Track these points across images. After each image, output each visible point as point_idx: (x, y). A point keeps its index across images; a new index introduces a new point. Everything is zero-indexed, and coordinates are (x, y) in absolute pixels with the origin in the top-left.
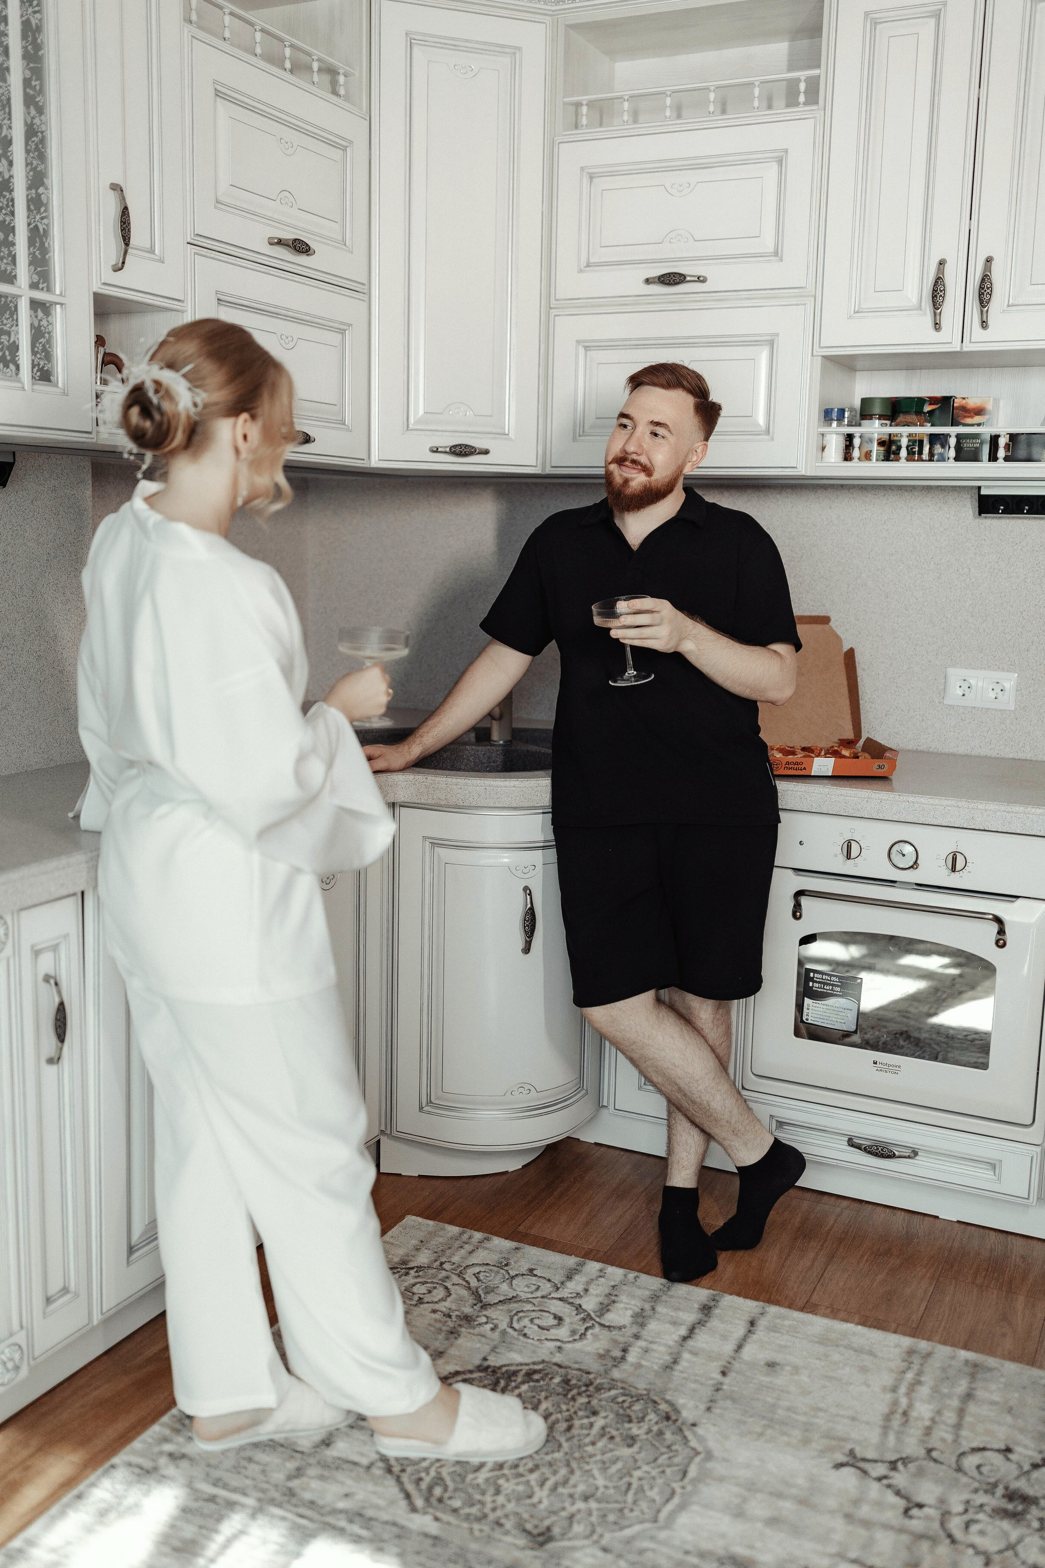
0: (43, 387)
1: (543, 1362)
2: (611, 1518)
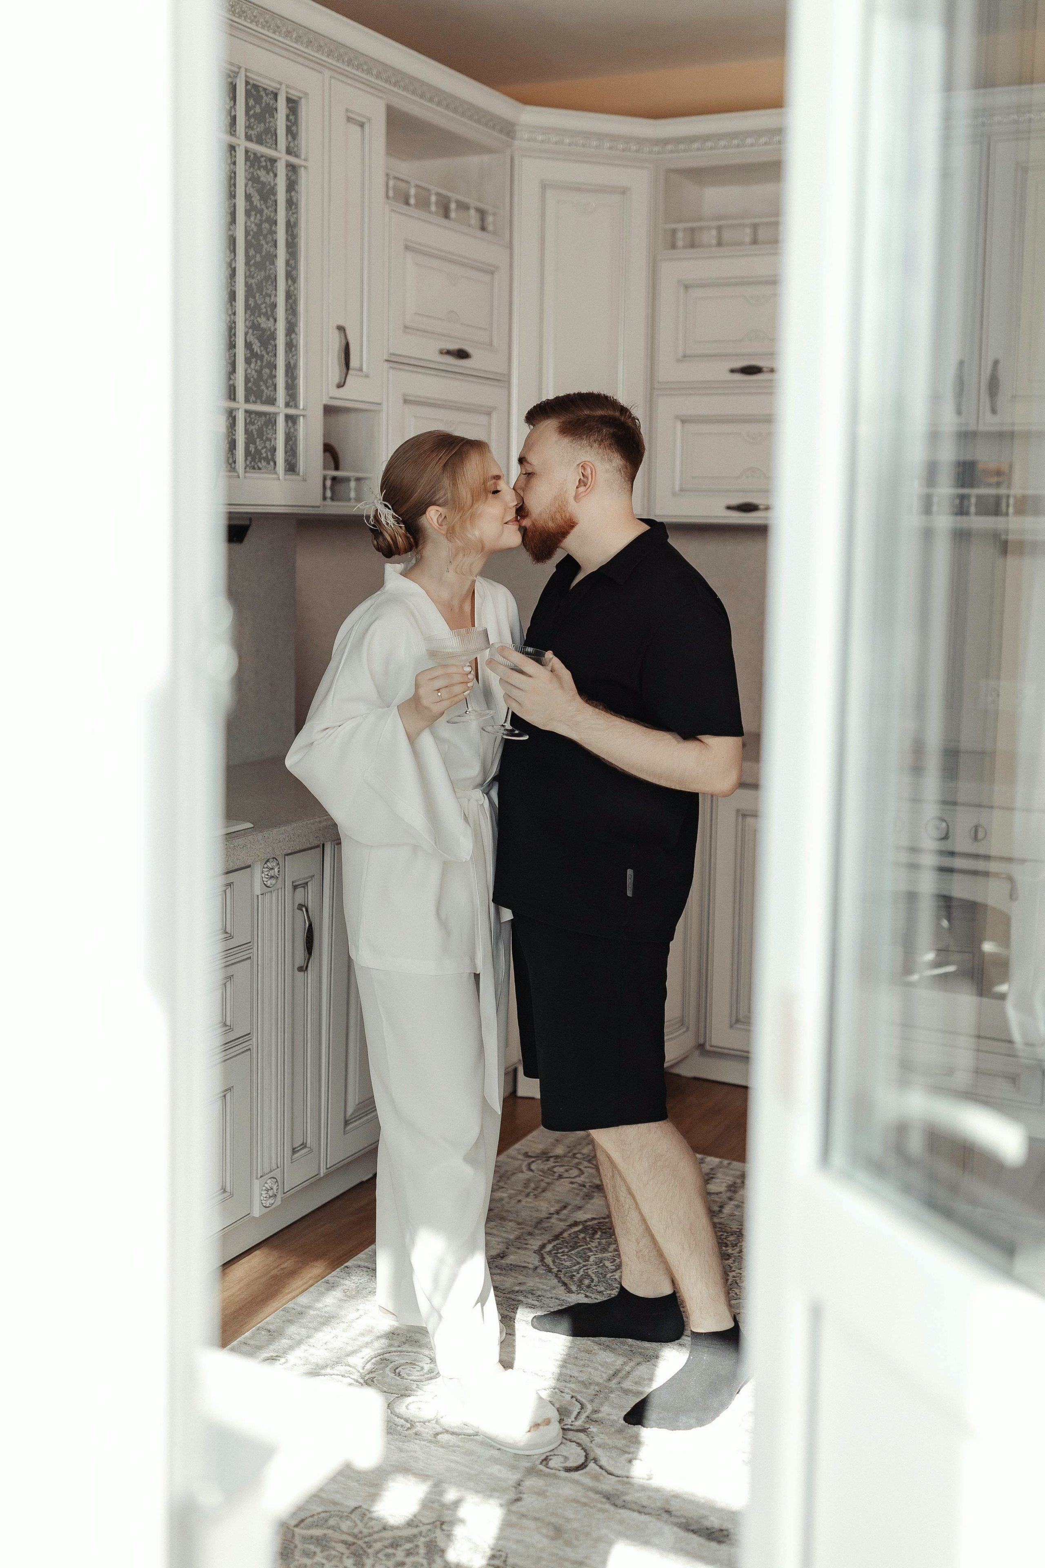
0: (291, 476)
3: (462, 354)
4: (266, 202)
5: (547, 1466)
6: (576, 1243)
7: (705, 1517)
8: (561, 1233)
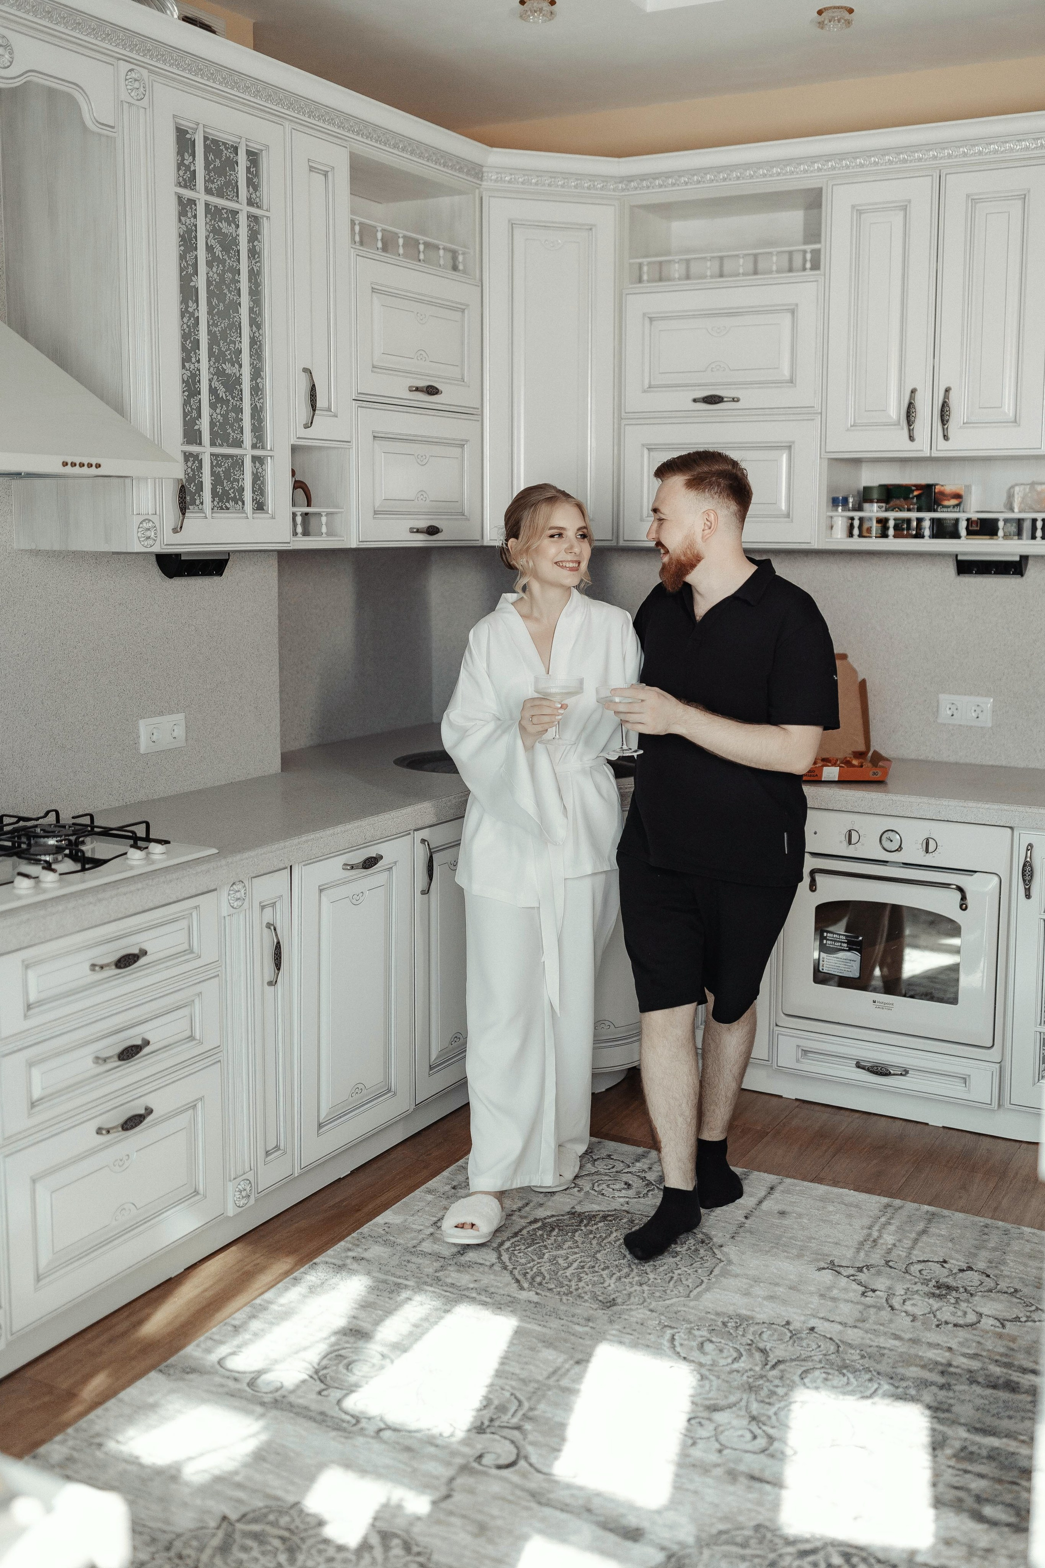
0: (259, 515)
1: (615, 1210)
2: (657, 1294)
3: (432, 391)
4: (228, 253)
5: (480, 1463)
6: (533, 1240)
7: (623, 1516)
8: (521, 1230)
